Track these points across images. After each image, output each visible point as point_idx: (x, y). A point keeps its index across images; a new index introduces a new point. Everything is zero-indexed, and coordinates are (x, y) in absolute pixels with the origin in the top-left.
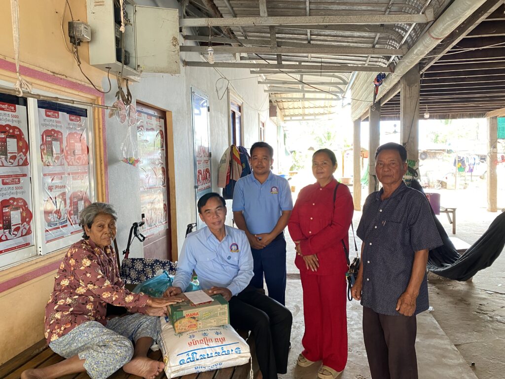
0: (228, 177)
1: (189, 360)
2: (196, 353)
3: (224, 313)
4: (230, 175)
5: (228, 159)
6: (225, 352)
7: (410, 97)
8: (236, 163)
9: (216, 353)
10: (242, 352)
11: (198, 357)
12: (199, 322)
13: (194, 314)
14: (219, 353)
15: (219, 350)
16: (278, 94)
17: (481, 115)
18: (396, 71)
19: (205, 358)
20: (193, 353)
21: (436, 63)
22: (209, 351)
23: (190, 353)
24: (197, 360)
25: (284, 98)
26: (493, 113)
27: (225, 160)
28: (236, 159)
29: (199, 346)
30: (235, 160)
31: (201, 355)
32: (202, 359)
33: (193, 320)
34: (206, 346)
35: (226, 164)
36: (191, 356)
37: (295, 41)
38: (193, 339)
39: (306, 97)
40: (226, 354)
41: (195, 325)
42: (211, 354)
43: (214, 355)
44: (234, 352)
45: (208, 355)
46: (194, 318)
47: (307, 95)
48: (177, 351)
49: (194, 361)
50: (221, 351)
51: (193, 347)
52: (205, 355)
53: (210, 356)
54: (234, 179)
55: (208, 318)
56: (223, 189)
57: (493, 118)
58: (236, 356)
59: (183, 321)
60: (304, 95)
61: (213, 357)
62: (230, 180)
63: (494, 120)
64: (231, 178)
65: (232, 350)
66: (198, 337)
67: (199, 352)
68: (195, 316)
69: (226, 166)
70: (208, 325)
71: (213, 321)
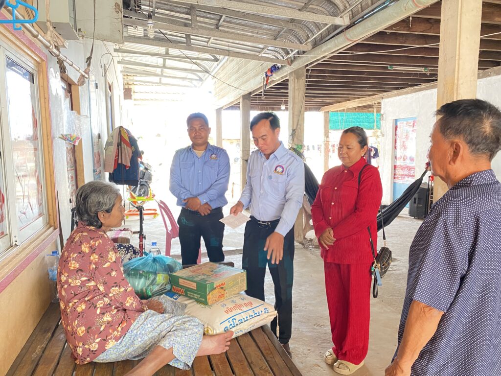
0: (116, 161)
1: (231, 327)
2: (235, 319)
3: (243, 280)
4: (118, 158)
5: (115, 141)
6: (256, 313)
7: (298, 89)
8: (125, 145)
9: (250, 316)
10: (269, 311)
11: (238, 323)
12: (226, 292)
13: (222, 284)
14: (252, 316)
15: (251, 313)
16: (130, 76)
17: (318, 109)
18: (293, 64)
19: (242, 322)
20: (233, 319)
21: (324, 61)
22: (244, 316)
23: (231, 320)
24: (237, 325)
25: (136, 81)
26: (327, 108)
27: (112, 142)
28: (125, 141)
29: (234, 313)
30: (124, 143)
31: (239, 320)
32: (240, 323)
33: (221, 290)
34: (241, 312)
35: (113, 147)
36: (232, 323)
37: (203, 25)
38: (227, 307)
39: (162, 82)
40: (258, 316)
41: (223, 295)
42: (247, 317)
43: (248, 318)
44: (263, 312)
45: (244, 319)
46: (222, 288)
47: (164, 80)
48: (218, 321)
49: (235, 326)
50: (253, 314)
51: (231, 315)
52: (242, 320)
53: (246, 319)
54: (123, 163)
55: (232, 287)
56: (110, 174)
57: (326, 112)
58: (266, 315)
59: (214, 292)
60: (160, 79)
61: (248, 320)
62: (118, 164)
63: (327, 114)
64: (120, 162)
65: (262, 311)
66: (231, 306)
67: (238, 318)
68: (223, 286)
69: (113, 149)
70: (232, 293)
71: (235, 289)
